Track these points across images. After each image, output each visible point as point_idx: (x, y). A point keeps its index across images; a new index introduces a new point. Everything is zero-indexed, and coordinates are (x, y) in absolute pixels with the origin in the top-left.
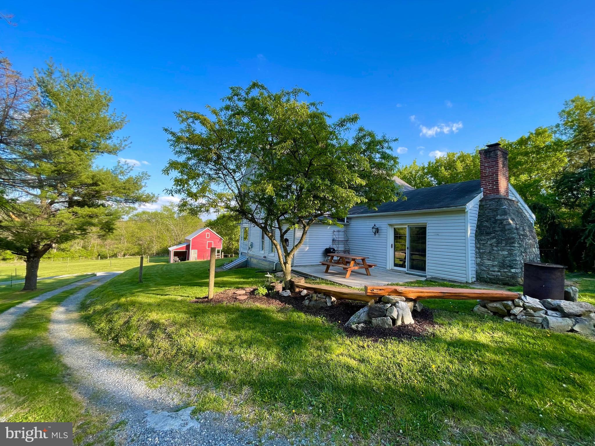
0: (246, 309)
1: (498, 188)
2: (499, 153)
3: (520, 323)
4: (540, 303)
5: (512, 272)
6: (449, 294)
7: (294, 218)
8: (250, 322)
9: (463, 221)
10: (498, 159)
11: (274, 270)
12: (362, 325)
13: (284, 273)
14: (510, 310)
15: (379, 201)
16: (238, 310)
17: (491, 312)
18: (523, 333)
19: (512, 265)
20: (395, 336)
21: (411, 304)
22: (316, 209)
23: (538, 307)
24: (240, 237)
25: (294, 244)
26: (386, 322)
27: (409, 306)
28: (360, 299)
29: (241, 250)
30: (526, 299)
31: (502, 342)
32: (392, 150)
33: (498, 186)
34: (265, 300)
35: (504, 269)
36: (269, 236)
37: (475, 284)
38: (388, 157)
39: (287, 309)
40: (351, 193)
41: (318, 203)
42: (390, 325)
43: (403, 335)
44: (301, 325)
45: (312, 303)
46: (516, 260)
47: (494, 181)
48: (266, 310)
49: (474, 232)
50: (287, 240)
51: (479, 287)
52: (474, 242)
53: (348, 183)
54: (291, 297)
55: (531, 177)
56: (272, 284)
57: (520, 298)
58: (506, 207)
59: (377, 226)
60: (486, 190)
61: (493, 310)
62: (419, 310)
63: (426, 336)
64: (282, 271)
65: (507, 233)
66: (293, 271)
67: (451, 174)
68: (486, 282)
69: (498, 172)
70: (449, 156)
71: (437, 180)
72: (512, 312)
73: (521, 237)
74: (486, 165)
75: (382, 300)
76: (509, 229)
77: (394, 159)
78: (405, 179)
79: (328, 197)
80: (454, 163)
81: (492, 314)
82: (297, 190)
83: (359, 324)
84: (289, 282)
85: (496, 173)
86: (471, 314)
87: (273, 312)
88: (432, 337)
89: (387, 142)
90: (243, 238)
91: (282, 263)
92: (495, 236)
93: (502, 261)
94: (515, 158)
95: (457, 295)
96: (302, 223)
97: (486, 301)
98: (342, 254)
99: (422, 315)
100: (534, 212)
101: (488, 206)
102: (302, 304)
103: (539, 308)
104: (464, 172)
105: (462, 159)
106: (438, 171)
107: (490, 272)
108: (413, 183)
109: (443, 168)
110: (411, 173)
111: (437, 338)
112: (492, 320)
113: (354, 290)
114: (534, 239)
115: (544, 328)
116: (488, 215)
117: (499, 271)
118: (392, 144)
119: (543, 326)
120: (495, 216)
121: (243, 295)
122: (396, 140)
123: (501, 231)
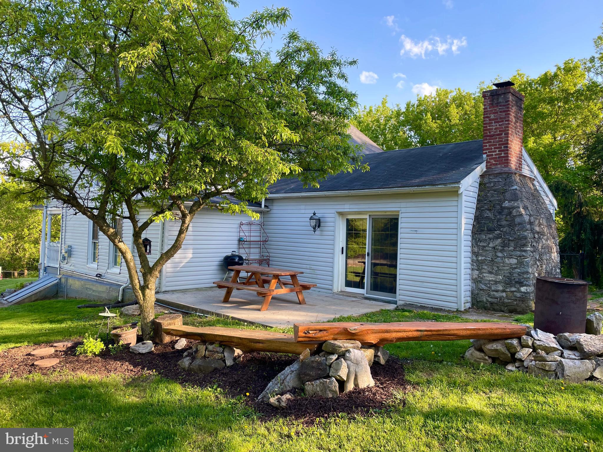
0: (56, 386)
1: (508, 156)
2: (511, 98)
3: (527, 372)
4: (554, 340)
5: (521, 292)
6: (429, 333)
7: (162, 198)
8: (67, 412)
9: (455, 209)
10: (508, 108)
11: (119, 302)
12: (288, 396)
13: (141, 307)
14: (515, 354)
15: (322, 170)
16: (38, 388)
17: (489, 357)
18: (530, 388)
19: (522, 280)
20: (343, 411)
21: (370, 352)
22: (205, 183)
23: (552, 346)
24: (43, 234)
25: (162, 250)
26: (329, 387)
27: (367, 356)
28: (286, 348)
29: (44, 262)
30: (537, 334)
31: (501, 405)
32: (346, 80)
33: (507, 153)
34: (100, 364)
35: (511, 287)
36: (109, 233)
37: (469, 312)
38: (340, 92)
39: (147, 378)
40: (274, 155)
41: (210, 171)
42: (336, 392)
43: (355, 407)
44: (174, 408)
45: (198, 362)
46: (527, 273)
47: (503, 144)
48: (101, 384)
49: (471, 227)
50: (147, 242)
51: (474, 318)
52: (470, 244)
53: (267, 136)
54: (154, 354)
55: (555, 138)
56: (114, 332)
57: (529, 334)
58: (518, 188)
59: (318, 215)
60: (490, 159)
61: (493, 355)
62: (382, 361)
63: (393, 406)
64: (137, 303)
65: (517, 229)
66: (159, 303)
67: (441, 127)
68: (486, 309)
69: (508, 130)
70: (439, 95)
71: (419, 135)
72: (517, 356)
73: (536, 236)
74: (492, 116)
75: (323, 348)
76: (520, 224)
77: (351, 97)
78: (368, 130)
79: (230, 161)
80: (446, 107)
81: (490, 361)
82: (168, 143)
83: (282, 394)
84: (152, 325)
85: (505, 130)
86: (461, 364)
87: (116, 387)
88: (401, 407)
89: (338, 65)
90: (48, 236)
91: (138, 287)
92: (500, 234)
93: (508, 275)
94: (535, 107)
95: (441, 333)
96: (180, 208)
97: (482, 342)
98: (255, 267)
99: (387, 371)
100: (555, 197)
101: (492, 185)
102: (176, 366)
103: (554, 347)
104: (461, 124)
105: (459, 101)
106: (421, 119)
107: (492, 293)
108: (381, 140)
109: (429, 115)
110: (378, 121)
111: (409, 408)
112: (489, 371)
113: (276, 334)
114: (554, 238)
115: (558, 378)
116: (492, 199)
117: (503, 291)
118: (346, 70)
119: (556, 375)
120: (501, 202)
121: (50, 357)
122: (353, 63)
123: (509, 226)
